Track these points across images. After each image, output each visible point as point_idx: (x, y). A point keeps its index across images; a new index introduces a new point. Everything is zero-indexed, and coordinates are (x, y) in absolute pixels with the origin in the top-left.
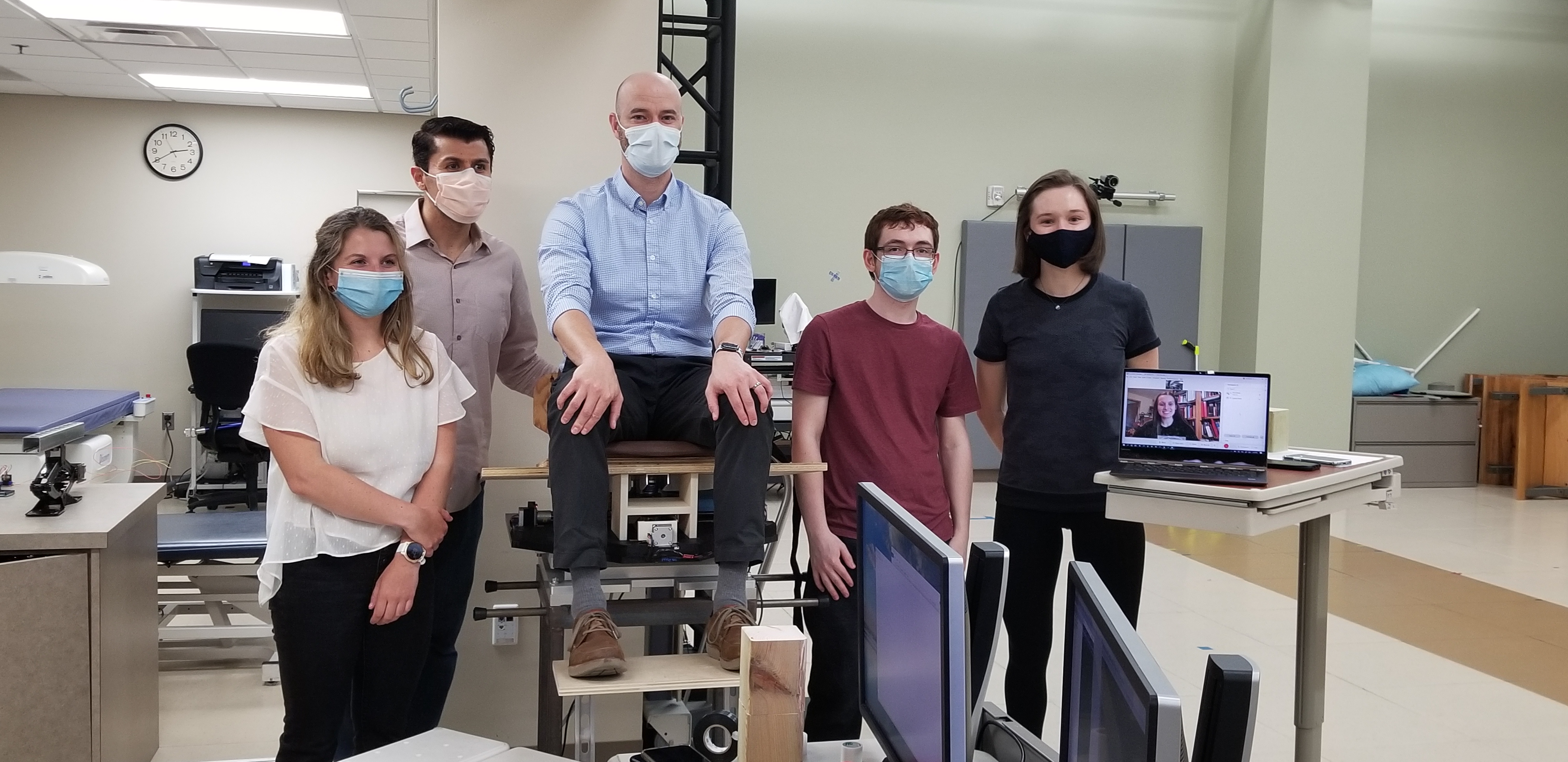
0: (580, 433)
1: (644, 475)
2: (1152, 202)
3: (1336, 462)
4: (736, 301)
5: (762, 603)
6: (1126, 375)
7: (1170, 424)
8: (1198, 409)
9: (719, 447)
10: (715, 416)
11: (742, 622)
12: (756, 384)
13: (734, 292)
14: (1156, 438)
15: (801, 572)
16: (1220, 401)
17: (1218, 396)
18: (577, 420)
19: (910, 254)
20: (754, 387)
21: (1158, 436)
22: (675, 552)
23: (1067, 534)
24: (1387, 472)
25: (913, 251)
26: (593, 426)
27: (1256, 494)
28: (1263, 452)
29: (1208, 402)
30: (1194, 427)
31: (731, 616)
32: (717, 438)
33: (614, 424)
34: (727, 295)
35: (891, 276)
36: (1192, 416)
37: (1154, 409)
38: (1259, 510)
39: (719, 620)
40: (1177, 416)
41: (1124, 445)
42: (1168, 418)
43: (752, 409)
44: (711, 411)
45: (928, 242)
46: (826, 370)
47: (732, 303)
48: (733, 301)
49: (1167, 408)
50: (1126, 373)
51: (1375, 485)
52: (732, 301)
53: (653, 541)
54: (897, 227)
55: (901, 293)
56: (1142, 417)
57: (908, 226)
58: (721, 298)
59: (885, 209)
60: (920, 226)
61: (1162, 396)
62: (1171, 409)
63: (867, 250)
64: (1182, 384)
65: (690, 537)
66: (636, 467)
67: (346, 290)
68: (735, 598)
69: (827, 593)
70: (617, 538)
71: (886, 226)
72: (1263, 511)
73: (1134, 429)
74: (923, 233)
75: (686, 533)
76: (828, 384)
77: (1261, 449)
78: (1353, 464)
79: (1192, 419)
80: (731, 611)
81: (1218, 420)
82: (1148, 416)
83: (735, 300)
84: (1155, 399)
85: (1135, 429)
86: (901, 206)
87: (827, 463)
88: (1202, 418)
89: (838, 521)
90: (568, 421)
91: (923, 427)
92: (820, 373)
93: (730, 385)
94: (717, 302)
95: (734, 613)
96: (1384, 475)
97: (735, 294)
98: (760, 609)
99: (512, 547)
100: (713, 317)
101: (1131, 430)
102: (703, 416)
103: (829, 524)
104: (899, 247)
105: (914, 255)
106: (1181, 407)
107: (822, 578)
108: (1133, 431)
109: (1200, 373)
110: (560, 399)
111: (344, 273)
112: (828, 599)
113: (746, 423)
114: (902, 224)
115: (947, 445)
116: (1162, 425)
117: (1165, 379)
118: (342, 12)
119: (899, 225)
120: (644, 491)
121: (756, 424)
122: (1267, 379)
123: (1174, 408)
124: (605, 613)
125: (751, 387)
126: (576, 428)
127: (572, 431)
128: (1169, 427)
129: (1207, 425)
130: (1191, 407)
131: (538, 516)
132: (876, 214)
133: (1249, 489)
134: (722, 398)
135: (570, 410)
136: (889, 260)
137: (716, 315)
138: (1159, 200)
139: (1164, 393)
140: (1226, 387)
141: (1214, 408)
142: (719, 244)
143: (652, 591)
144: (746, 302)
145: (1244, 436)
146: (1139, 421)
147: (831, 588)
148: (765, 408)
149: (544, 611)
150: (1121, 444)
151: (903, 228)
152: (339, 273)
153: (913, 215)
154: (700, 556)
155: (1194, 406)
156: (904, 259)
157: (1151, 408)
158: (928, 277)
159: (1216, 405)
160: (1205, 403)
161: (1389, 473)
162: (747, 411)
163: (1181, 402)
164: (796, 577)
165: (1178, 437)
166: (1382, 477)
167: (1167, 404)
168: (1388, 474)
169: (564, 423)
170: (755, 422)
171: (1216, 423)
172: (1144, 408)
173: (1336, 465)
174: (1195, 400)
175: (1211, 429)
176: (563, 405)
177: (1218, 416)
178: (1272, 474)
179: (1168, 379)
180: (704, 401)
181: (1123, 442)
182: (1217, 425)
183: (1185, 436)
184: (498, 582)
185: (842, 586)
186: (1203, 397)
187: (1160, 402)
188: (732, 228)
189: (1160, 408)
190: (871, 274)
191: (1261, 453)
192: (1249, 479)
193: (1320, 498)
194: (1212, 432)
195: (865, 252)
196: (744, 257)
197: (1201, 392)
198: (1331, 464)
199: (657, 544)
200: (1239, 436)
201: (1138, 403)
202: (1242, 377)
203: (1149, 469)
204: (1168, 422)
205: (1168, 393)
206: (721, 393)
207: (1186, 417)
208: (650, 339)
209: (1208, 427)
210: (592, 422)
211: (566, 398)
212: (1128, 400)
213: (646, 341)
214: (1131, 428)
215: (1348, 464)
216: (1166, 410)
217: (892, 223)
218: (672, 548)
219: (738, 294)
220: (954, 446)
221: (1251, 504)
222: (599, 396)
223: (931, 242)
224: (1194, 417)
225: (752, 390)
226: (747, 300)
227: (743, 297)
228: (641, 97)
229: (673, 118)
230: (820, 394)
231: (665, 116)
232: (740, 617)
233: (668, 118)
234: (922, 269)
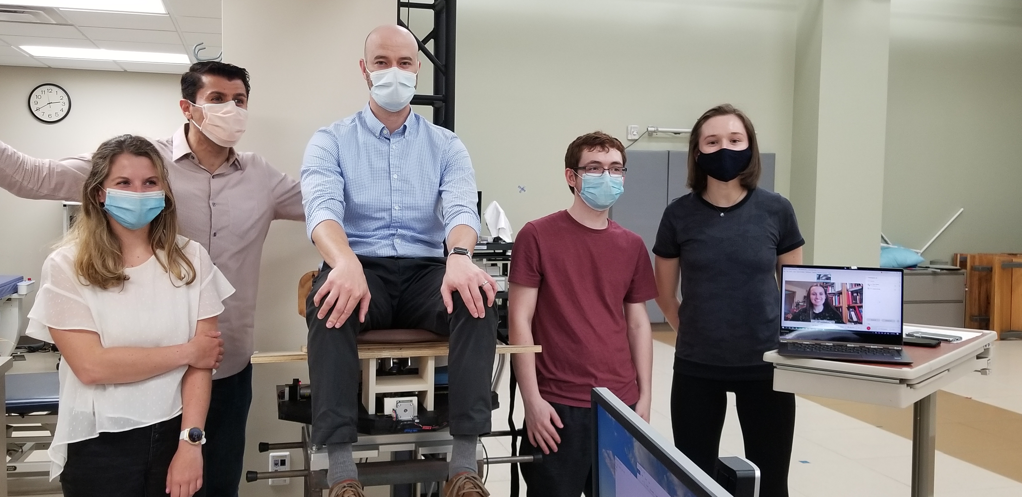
0: (334, 326)
1: (390, 358)
3: (951, 339)
4: (465, 212)
5: (487, 460)
6: (784, 270)
7: (821, 311)
8: (844, 298)
9: (453, 336)
10: (450, 310)
11: (474, 488)
12: (484, 283)
13: (462, 204)
14: (810, 321)
15: (516, 429)
16: (863, 291)
17: (860, 287)
18: (331, 316)
19: (607, 172)
20: (483, 285)
21: (812, 320)
22: (416, 424)
23: (731, 397)
24: (987, 346)
25: (609, 169)
26: (345, 321)
27: (905, 372)
28: (899, 333)
29: (853, 292)
30: (842, 313)
31: (465, 483)
32: (451, 329)
33: (362, 319)
34: (457, 207)
35: (591, 190)
36: (840, 303)
37: (807, 298)
38: (908, 385)
40: (827, 304)
41: (783, 328)
42: (819, 305)
43: (481, 304)
44: (446, 306)
45: (620, 162)
46: (536, 267)
47: (461, 214)
48: (462, 212)
49: (818, 298)
50: (784, 268)
51: (978, 357)
52: (461, 212)
53: (397, 415)
54: (595, 150)
55: (599, 204)
56: (798, 304)
57: (604, 149)
58: (452, 209)
59: (582, 135)
60: (612, 149)
61: (814, 287)
62: (821, 298)
63: (568, 169)
64: (830, 278)
65: (428, 410)
66: (382, 352)
67: (113, 207)
68: (468, 466)
69: (539, 449)
70: (367, 412)
71: (585, 150)
72: (911, 386)
73: (791, 315)
74: (615, 155)
75: (425, 406)
76: (538, 278)
77: (898, 331)
78: (963, 340)
79: (839, 306)
80: (465, 478)
81: (862, 307)
82: (803, 304)
83: (464, 211)
84: (808, 290)
85: (792, 314)
86: (595, 133)
87: (541, 346)
88: (848, 305)
89: (548, 389)
90: (324, 317)
91: (614, 312)
92: (532, 269)
93: (462, 283)
94: (448, 213)
95: (467, 480)
96: (985, 348)
97: (463, 206)
98: (487, 465)
99: (279, 419)
100: (445, 225)
101: (789, 315)
102: (438, 309)
103: (541, 392)
104: (597, 166)
105: (609, 173)
106: (830, 296)
107: (536, 437)
108: (790, 316)
109: (845, 268)
110: (317, 298)
111: (110, 192)
112: (541, 456)
113: (476, 316)
114: (599, 148)
115: (632, 326)
116: (814, 311)
117: (816, 273)
119: (596, 149)
120: (389, 370)
121: (484, 316)
122: (901, 273)
123: (824, 297)
124: (356, 483)
125: (480, 285)
126: (330, 323)
127: (327, 325)
128: (820, 313)
129: (852, 311)
130: (839, 296)
131: (301, 392)
133: (901, 369)
134: (455, 294)
135: (325, 307)
136: (588, 178)
137: (448, 224)
139: (815, 284)
140: (865, 279)
141: (858, 297)
142: (450, 165)
143: (396, 454)
144: (473, 212)
145: (883, 320)
146: (795, 308)
147: (543, 445)
148: (492, 302)
149: (307, 472)
150: (781, 327)
151: (600, 151)
152: (107, 192)
153: (607, 141)
154: (437, 427)
155: (841, 295)
156: (602, 177)
157: (805, 297)
158: (620, 191)
159: (859, 294)
160: (850, 293)
161: (989, 346)
162: (477, 305)
163: (830, 292)
164: (513, 433)
165: (828, 321)
167: (818, 294)
169: (320, 318)
170: (483, 315)
171: (860, 309)
172: (800, 297)
173: (951, 341)
174: (842, 290)
175: (855, 314)
176: (320, 302)
177: (861, 303)
179: (818, 273)
180: (439, 296)
181: (782, 325)
182: (860, 311)
183: (834, 320)
184: (269, 443)
185: (552, 443)
186: (848, 288)
187: (812, 292)
188: (459, 152)
189: (813, 297)
192: (895, 358)
193: (947, 371)
194: (857, 317)
195: (567, 171)
196: (470, 176)
197: (847, 284)
198: (947, 340)
199: (401, 417)
200: (878, 320)
201: (794, 293)
202: (880, 272)
203: (808, 348)
204: (819, 309)
205: (819, 285)
206: (454, 290)
207: (834, 304)
208: (393, 244)
209: (853, 312)
210: (344, 317)
211: (322, 297)
212: (786, 290)
213: (390, 245)
214: (788, 314)
215: (960, 340)
216: (817, 298)
217: (590, 147)
218: (413, 421)
219: (466, 206)
220: (638, 326)
221: (902, 381)
222: (350, 295)
223: (622, 162)
224: (841, 305)
225: (481, 288)
226: (473, 211)
227: (470, 209)
228: (382, 46)
229: (409, 64)
230: (533, 286)
231: (403, 63)
232: (472, 483)
233: (405, 63)
234: (616, 184)
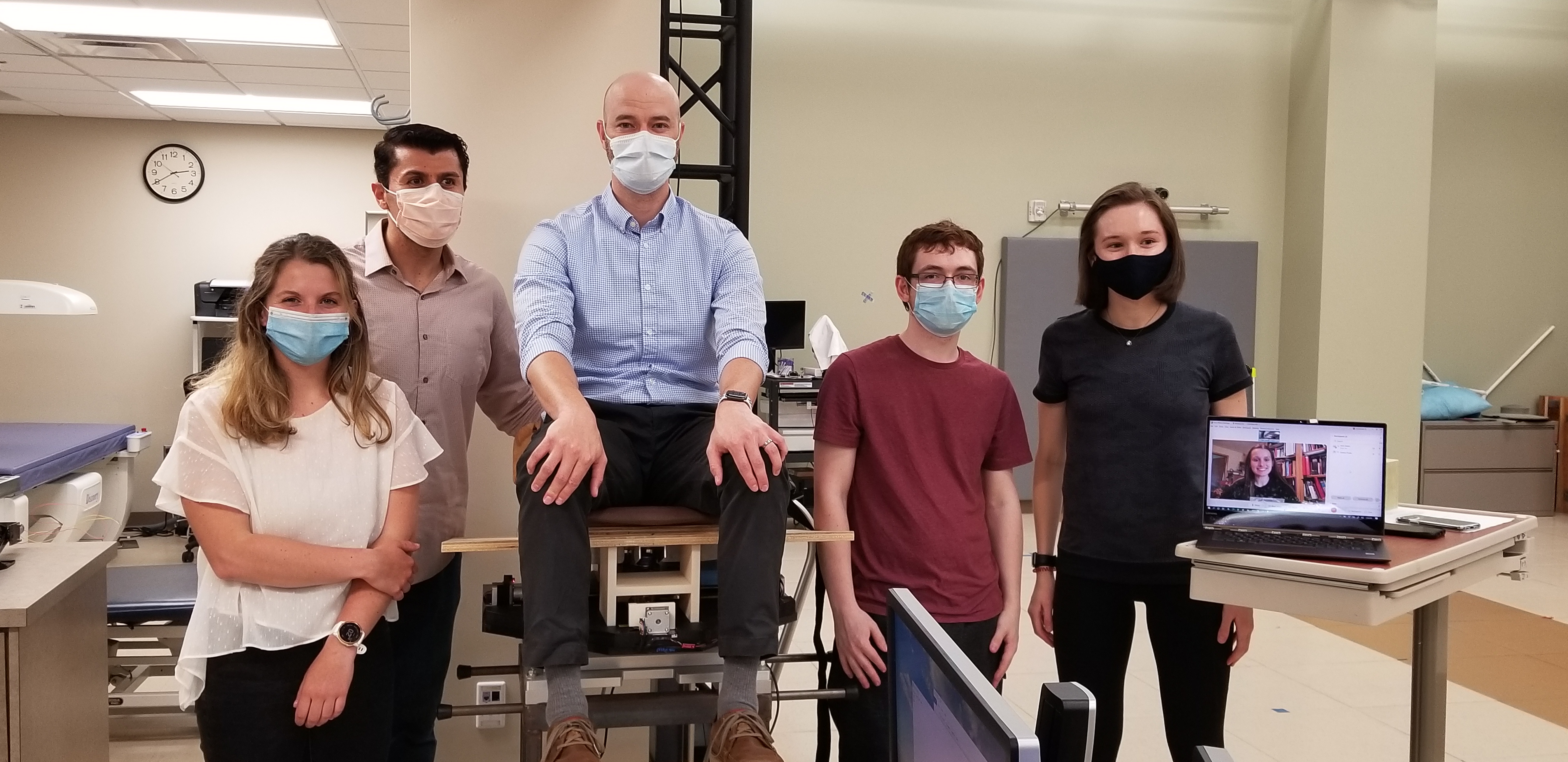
0: (554, 502)
1: (638, 547)
2: (1204, 216)
3: (1462, 527)
4: (746, 340)
5: (778, 695)
6: (1211, 424)
7: (1265, 484)
8: (1298, 466)
9: (724, 516)
10: (718, 480)
11: (751, 731)
12: (767, 442)
13: (742, 328)
14: (1249, 500)
15: (826, 652)
16: (1326, 456)
17: (1323, 450)
18: (550, 488)
19: (950, 282)
20: (764, 445)
21: (1251, 498)
22: (672, 640)
24: (1521, 537)
25: (953, 278)
26: (570, 495)
27: (1378, 574)
28: (1378, 517)
29: (1311, 457)
30: (1294, 487)
31: (738, 724)
32: (721, 506)
33: (595, 492)
34: (734, 332)
35: (928, 308)
36: (1292, 473)
37: (1246, 464)
38: (1382, 593)
39: (724, 728)
40: (1274, 475)
41: (1209, 508)
42: (1264, 476)
43: (762, 472)
44: (714, 475)
45: (970, 267)
46: (853, 417)
47: (741, 342)
48: (742, 339)
50: (1211, 421)
51: (1507, 553)
52: (740, 339)
53: (646, 628)
54: (934, 250)
55: (939, 327)
56: (1230, 474)
57: (946, 249)
58: (728, 335)
59: (920, 227)
60: (960, 248)
61: (1256, 450)
62: (1267, 466)
63: (899, 276)
64: (1279, 435)
65: (692, 621)
66: (626, 538)
67: (276, 333)
68: (743, 700)
69: (856, 681)
70: (604, 622)
71: (921, 249)
72: (1386, 594)
73: (1220, 489)
74: (964, 257)
75: (687, 616)
76: (856, 434)
77: (1377, 514)
78: (1481, 528)
79: (1291, 477)
80: (738, 717)
81: (1325, 478)
82: (1238, 474)
83: (744, 338)
84: (1247, 454)
85: (1222, 489)
86: (938, 225)
87: (853, 532)
88: (1304, 476)
90: (540, 489)
91: (968, 484)
92: (847, 422)
93: (735, 443)
94: (723, 341)
95: (742, 720)
96: (1517, 540)
97: (743, 331)
98: (776, 702)
99: (482, 630)
100: (718, 357)
101: (1218, 490)
102: (704, 478)
103: (858, 598)
104: (936, 274)
105: (954, 283)
106: (1278, 462)
107: (850, 663)
108: (1219, 492)
109: (1301, 422)
110: (531, 463)
111: (274, 313)
112: (856, 690)
113: (755, 489)
114: (939, 247)
116: (1256, 484)
117: (1258, 429)
118: (327, 18)
119: (936, 249)
120: (638, 563)
121: (767, 489)
122: (1383, 429)
123: (1270, 464)
124: (584, 722)
125: (760, 445)
126: (548, 497)
127: (544, 501)
128: (1264, 487)
129: (1310, 485)
130: (1291, 462)
131: (514, 593)
132: (910, 233)
133: (1371, 569)
134: (726, 458)
135: (541, 476)
136: (925, 289)
137: (722, 356)
138: (1211, 214)
139: (1258, 445)
140: (1329, 438)
141: (1319, 464)
142: (726, 270)
144: (757, 340)
145: (1355, 499)
146: (1227, 479)
147: (860, 675)
148: (779, 470)
149: (521, 707)
150: (1206, 507)
151: (940, 252)
152: (269, 311)
153: (952, 236)
154: (703, 646)
155: (1294, 462)
156: (942, 289)
157: (1241, 464)
158: (970, 308)
159: (1320, 460)
160: (1307, 458)
161: (1523, 537)
162: (757, 474)
163: (1278, 457)
164: (820, 656)
165: (1275, 499)
166: (1515, 542)
167: (1262, 460)
168: (1521, 539)
169: (535, 491)
170: (766, 488)
171: (1321, 482)
172: (1233, 463)
173: (1462, 530)
174: (1295, 454)
175: (1314, 489)
176: (534, 468)
177: (1323, 474)
178: (1390, 545)
179: (1261, 428)
180: (705, 460)
181: (1207, 505)
182: (1323, 486)
183: (1284, 498)
184: (472, 666)
185: (873, 672)
186: (1305, 451)
187: (1253, 456)
188: (740, 251)
189: (1254, 464)
190: (906, 304)
191: (1377, 519)
192: (1367, 554)
193: (1449, 573)
194: (1317, 494)
195: (898, 279)
196: (756, 287)
197: (1302, 444)
198: (1455, 528)
199: (651, 630)
200: (1348, 498)
201: (1225, 458)
202: (1352, 428)
203: (1242, 538)
204: (1263, 481)
205: (1263, 446)
206: (725, 452)
207: (1284, 475)
208: (645, 385)
209: (1312, 487)
210: (568, 490)
211: (538, 461)
212: (1213, 454)
213: (640, 387)
214: (1217, 488)
215: (1476, 528)
216: (1261, 466)
217: (928, 245)
218: (669, 635)
219: (748, 330)
221: (1373, 587)
222: (577, 458)
223: (974, 267)
224: (1294, 475)
225: (762, 449)
226: (758, 338)
227: (754, 334)
228: (627, 102)
229: (666, 126)
230: (846, 445)
231: (657, 124)
232: (748, 725)
233: (660, 125)
234: (964, 298)
